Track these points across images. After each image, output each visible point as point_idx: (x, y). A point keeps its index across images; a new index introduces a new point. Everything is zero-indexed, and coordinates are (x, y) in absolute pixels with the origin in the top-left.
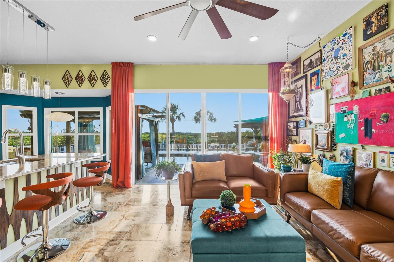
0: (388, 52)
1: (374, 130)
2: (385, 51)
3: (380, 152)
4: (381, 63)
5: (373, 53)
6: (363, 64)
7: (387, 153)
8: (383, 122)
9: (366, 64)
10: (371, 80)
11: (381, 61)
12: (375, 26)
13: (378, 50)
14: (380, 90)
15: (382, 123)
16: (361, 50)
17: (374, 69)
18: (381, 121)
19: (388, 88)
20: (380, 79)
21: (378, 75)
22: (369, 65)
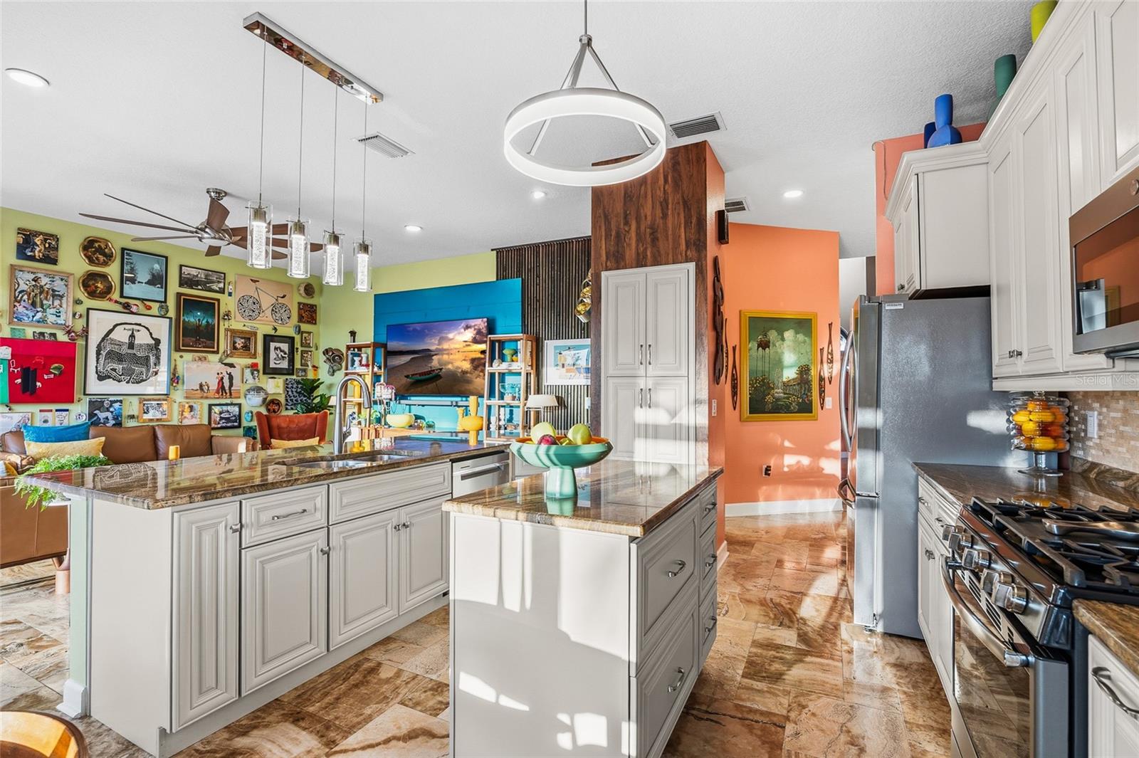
0: (57, 293)
1: (39, 384)
2: (54, 291)
3: (41, 411)
4: (45, 302)
5: (34, 283)
6: (15, 290)
7: (51, 411)
8: (55, 374)
9: (20, 292)
10: (29, 318)
11: (46, 299)
12: (40, 251)
13: (43, 284)
14: (42, 334)
15: (52, 376)
16: (13, 268)
17: (34, 304)
18: (52, 373)
19: (54, 335)
20: (43, 321)
21: (39, 315)
22: (26, 297)
